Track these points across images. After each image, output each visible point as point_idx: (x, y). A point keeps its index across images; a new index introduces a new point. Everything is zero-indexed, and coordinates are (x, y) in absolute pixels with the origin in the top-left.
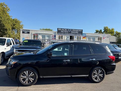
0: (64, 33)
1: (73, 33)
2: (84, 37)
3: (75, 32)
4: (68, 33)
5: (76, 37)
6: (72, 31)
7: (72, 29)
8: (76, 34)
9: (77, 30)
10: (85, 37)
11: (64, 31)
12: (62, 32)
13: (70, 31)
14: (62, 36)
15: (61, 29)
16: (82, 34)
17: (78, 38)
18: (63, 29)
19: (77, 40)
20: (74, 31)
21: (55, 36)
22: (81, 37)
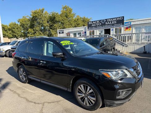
0: (96, 26)
1: (108, 24)
2: (127, 28)
3: (112, 22)
4: (100, 26)
5: (113, 30)
6: (107, 21)
7: (107, 20)
8: (113, 25)
9: (114, 18)
10: (130, 27)
11: (95, 24)
12: (93, 26)
13: (103, 22)
14: (94, 31)
15: (92, 22)
16: (123, 24)
17: (117, 31)
18: (94, 21)
19: (114, 34)
20: (109, 22)
21: (85, 32)
22: (121, 29)
